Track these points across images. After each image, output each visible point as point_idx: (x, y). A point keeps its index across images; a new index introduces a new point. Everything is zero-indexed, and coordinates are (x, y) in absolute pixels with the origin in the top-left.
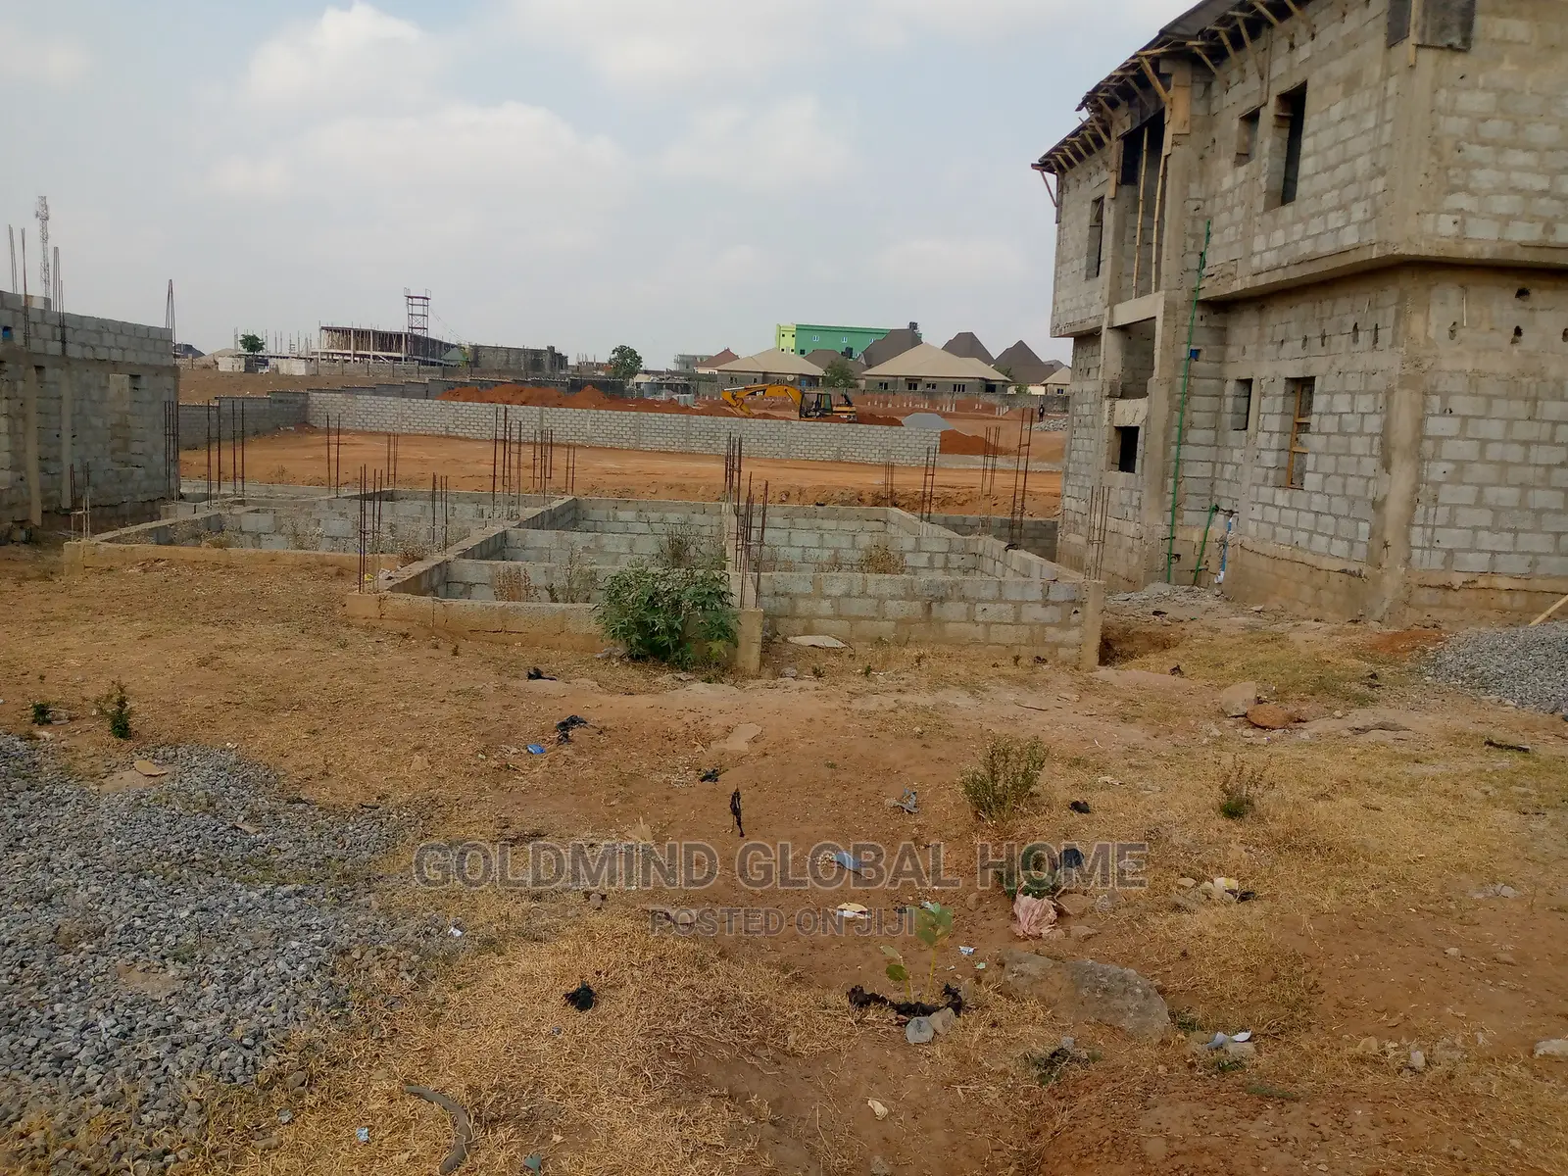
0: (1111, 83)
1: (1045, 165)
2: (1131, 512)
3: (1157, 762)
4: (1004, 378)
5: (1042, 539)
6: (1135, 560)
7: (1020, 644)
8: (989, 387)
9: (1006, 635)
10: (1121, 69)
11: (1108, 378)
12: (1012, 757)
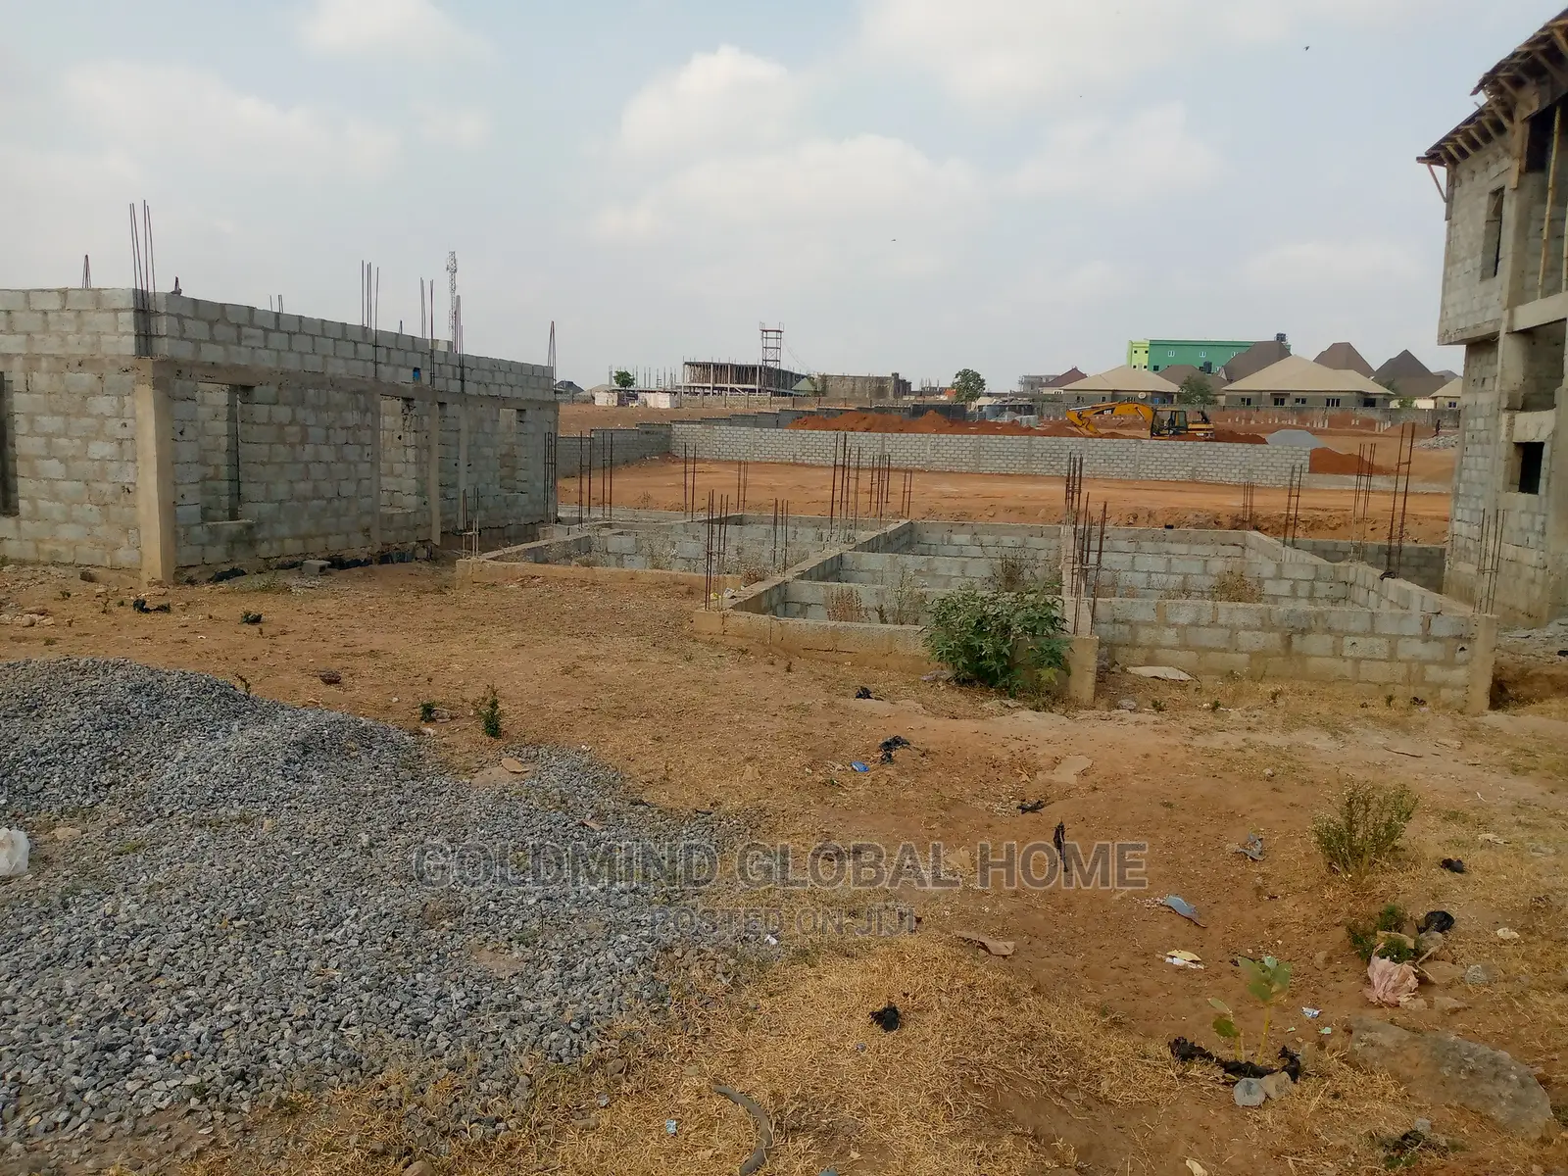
0: (1516, 60)
1: (1434, 157)
2: (1533, 538)
3: (1552, 821)
4: (1385, 390)
5: (1429, 569)
6: (1537, 591)
7: (1394, 683)
8: (1368, 401)
9: (1378, 672)
10: (1528, 44)
11: (1505, 388)
12: (1374, 806)
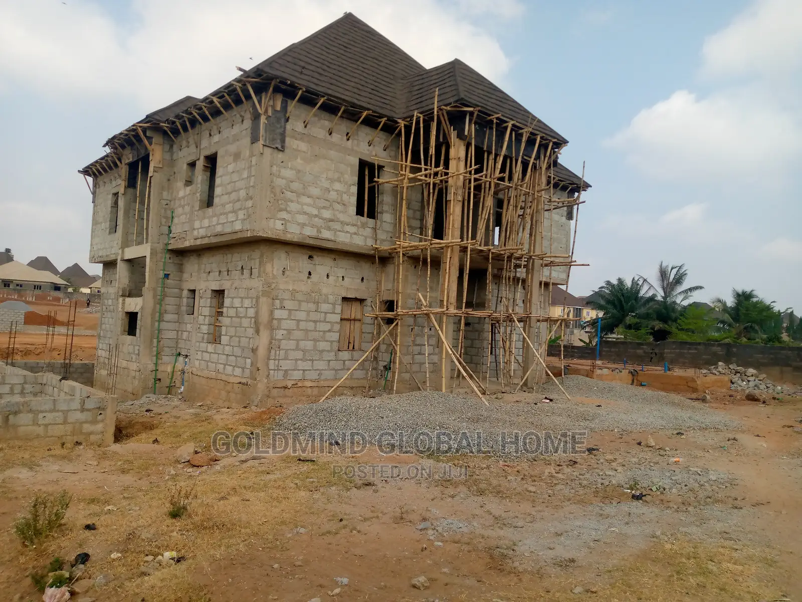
0: (122, 136)
1: (86, 171)
2: (134, 357)
3: (139, 494)
4: (65, 283)
5: (86, 374)
6: (136, 382)
7: (66, 435)
8: (57, 288)
9: (58, 430)
10: (126, 130)
11: (121, 286)
